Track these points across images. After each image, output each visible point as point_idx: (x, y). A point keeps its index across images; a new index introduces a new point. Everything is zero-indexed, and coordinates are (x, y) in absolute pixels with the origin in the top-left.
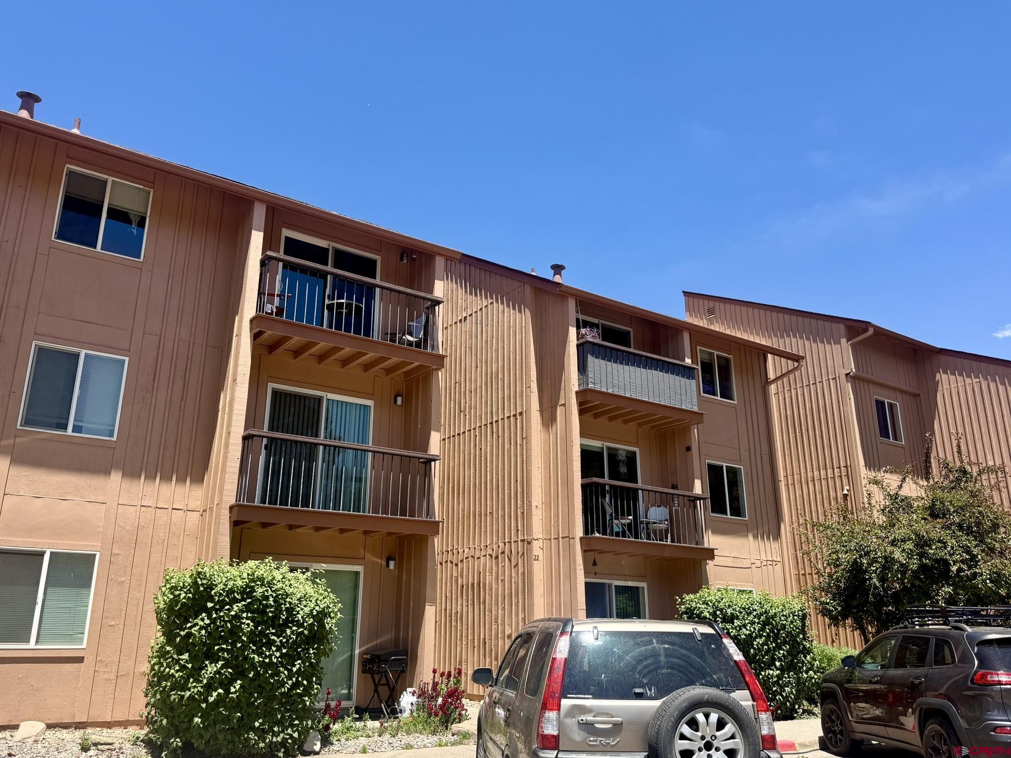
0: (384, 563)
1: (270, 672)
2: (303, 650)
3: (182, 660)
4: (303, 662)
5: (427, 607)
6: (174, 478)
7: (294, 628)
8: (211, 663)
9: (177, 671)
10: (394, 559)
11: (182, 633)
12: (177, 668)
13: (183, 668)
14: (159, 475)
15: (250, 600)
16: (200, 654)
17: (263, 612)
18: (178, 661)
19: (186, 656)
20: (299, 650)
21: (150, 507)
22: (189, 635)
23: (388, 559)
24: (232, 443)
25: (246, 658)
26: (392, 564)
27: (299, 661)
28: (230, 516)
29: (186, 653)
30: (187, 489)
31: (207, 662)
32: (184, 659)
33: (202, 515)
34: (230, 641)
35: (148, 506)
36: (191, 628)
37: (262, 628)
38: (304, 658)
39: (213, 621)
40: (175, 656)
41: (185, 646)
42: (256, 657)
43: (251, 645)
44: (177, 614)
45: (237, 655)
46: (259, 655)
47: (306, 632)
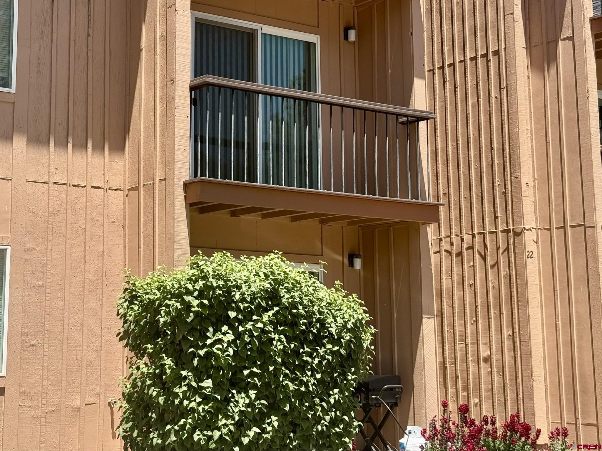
0: (346, 261)
1: (307, 404)
2: (339, 374)
3: (205, 388)
4: (341, 392)
5: (424, 320)
6: (90, 145)
7: (330, 346)
8: (239, 392)
9: (199, 404)
10: (358, 256)
11: (202, 353)
12: (199, 400)
13: (206, 399)
14: (71, 141)
15: (277, 308)
16: (225, 381)
17: (294, 324)
18: (198, 390)
19: (208, 383)
20: (335, 375)
21: (64, 184)
22: (209, 355)
23: (352, 257)
24: (177, 95)
25: (279, 385)
26: (358, 263)
27: (336, 391)
28: (185, 196)
29: (207, 379)
30: (107, 159)
31: (234, 391)
32: (208, 388)
33: (127, 195)
34: (259, 363)
35: (61, 184)
36: (212, 345)
37: (295, 345)
38: (343, 386)
39: (239, 336)
40: (194, 384)
41: (204, 370)
42: (290, 384)
43: (283, 368)
44: (190, 327)
45: (269, 382)
46: (293, 381)
47: (343, 352)
